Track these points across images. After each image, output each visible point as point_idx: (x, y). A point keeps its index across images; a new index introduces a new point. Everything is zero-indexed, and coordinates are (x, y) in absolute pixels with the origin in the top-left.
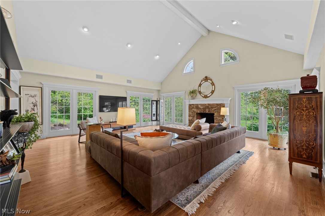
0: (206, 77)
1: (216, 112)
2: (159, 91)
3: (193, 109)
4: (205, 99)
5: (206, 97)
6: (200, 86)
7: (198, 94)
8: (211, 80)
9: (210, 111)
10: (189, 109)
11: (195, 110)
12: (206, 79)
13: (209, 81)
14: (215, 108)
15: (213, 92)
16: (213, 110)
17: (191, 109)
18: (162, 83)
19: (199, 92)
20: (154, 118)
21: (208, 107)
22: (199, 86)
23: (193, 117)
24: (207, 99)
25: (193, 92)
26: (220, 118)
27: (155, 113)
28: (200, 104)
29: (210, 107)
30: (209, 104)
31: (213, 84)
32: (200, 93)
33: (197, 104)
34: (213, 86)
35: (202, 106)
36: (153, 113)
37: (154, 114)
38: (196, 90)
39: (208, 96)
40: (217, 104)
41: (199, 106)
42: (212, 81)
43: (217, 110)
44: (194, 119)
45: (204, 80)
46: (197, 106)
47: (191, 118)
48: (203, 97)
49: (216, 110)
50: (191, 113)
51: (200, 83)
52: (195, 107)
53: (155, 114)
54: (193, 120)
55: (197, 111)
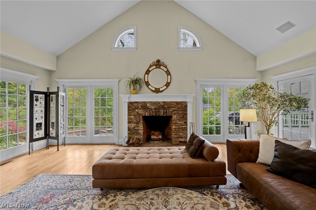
0: (158, 61)
1: (175, 113)
2: (50, 72)
3: (136, 110)
4: (155, 94)
5: (157, 91)
6: (148, 74)
7: (145, 87)
8: (166, 67)
9: (166, 112)
10: (129, 110)
11: (141, 112)
12: (158, 64)
13: (162, 67)
14: (175, 109)
15: (168, 85)
16: (171, 111)
17: (133, 110)
18: (58, 58)
19: (146, 82)
20: (39, 133)
21: (163, 107)
22: (146, 73)
23: (137, 123)
24: (160, 94)
25: (136, 82)
26: (181, 123)
27: (42, 121)
28: (150, 102)
29: (166, 106)
30: (164, 102)
31: (168, 73)
32: (147, 84)
33: (145, 102)
34: (169, 76)
35: (153, 105)
36: (35, 122)
37: (37, 124)
38: (140, 79)
39: (161, 90)
40: (177, 103)
41: (148, 104)
42: (167, 69)
43: (177, 110)
44: (138, 127)
45: (156, 65)
46: (144, 105)
47: (133, 125)
48: (152, 91)
49: (175, 110)
50: (133, 117)
51: (148, 70)
52: (140, 107)
53: (41, 124)
54: (136, 128)
55: (144, 113)
